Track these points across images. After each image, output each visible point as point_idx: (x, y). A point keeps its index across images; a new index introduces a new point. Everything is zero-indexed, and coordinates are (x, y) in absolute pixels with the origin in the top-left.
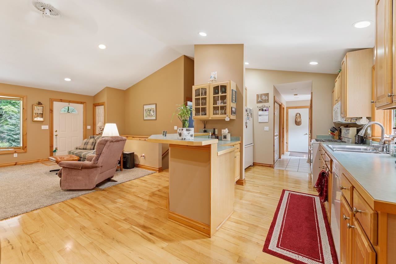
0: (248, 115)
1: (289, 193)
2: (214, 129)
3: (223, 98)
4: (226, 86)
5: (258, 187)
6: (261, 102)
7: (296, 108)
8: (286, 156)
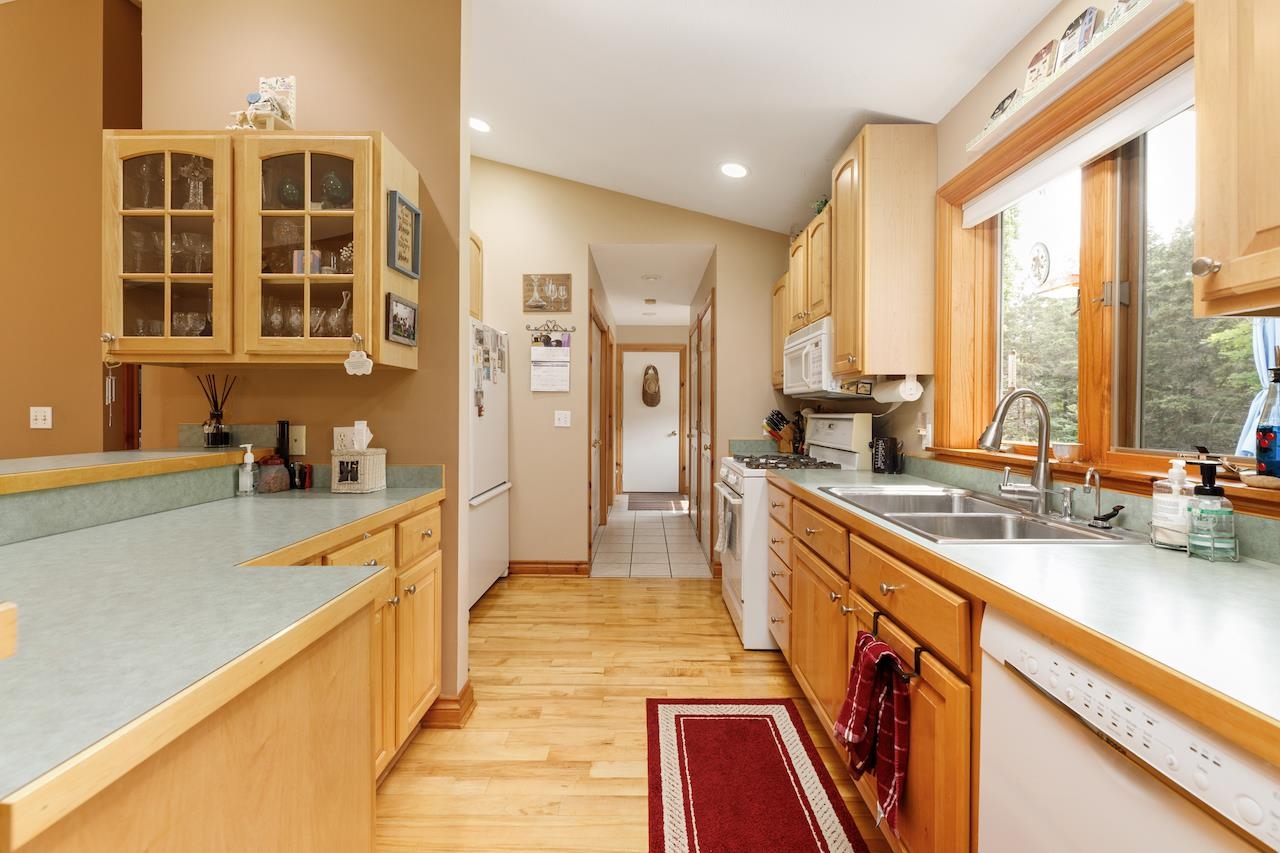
0: (487, 360)
1: (677, 717)
4: (352, 162)
5: (536, 713)
6: (539, 308)
7: (645, 348)
8: (618, 514)
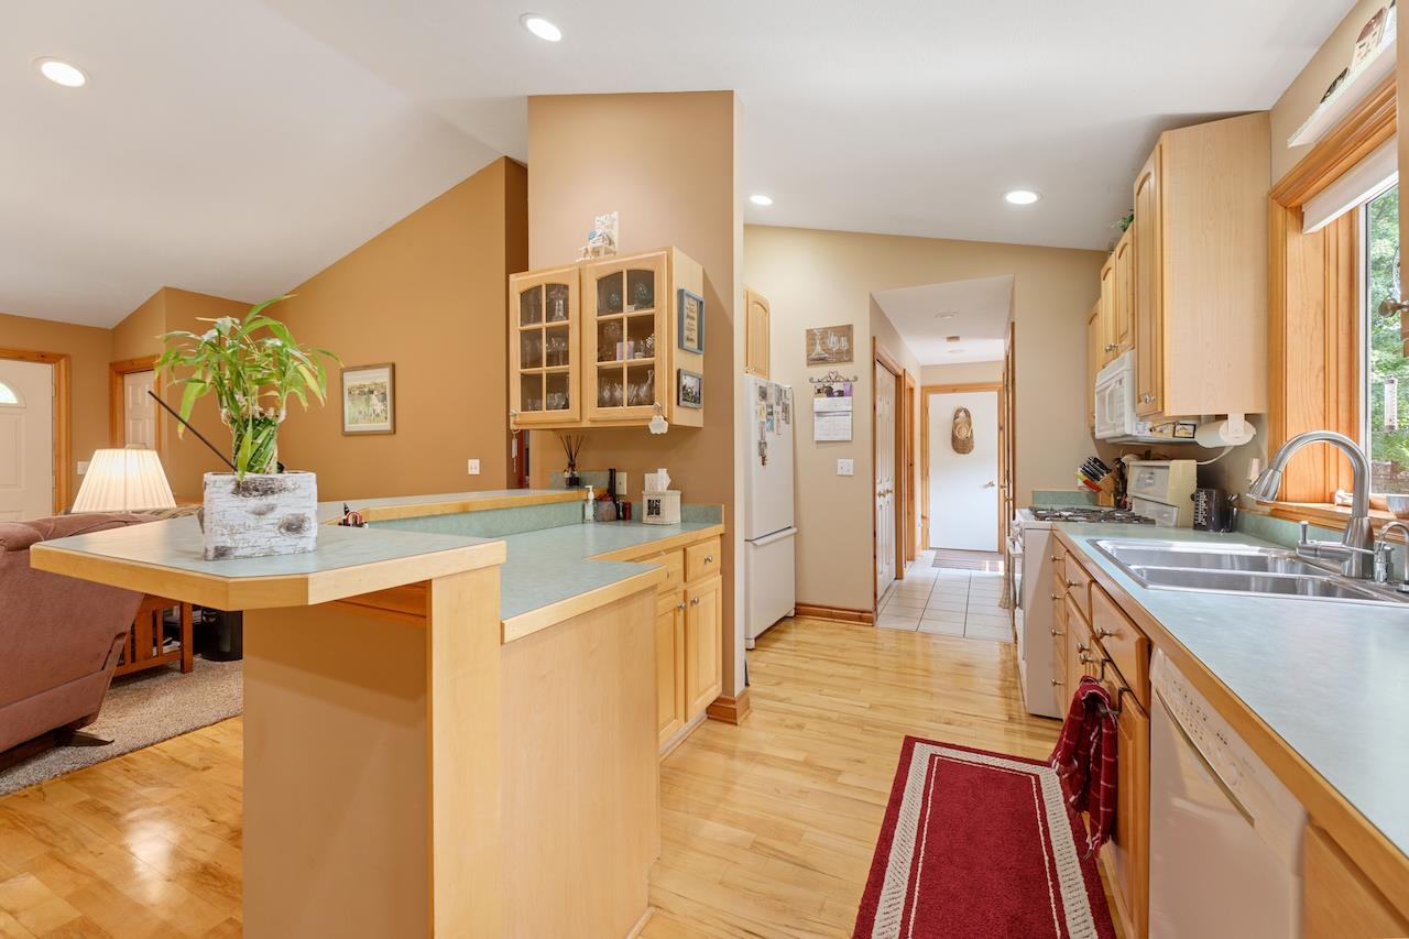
0: (771, 414)
1: (932, 756)
2: (612, 472)
3: (642, 329)
4: (653, 273)
5: (800, 727)
6: (821, 360)
7: (954, 389)
8: (920, 570)
